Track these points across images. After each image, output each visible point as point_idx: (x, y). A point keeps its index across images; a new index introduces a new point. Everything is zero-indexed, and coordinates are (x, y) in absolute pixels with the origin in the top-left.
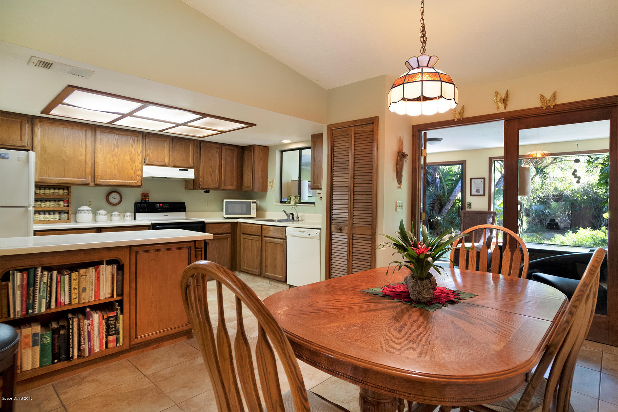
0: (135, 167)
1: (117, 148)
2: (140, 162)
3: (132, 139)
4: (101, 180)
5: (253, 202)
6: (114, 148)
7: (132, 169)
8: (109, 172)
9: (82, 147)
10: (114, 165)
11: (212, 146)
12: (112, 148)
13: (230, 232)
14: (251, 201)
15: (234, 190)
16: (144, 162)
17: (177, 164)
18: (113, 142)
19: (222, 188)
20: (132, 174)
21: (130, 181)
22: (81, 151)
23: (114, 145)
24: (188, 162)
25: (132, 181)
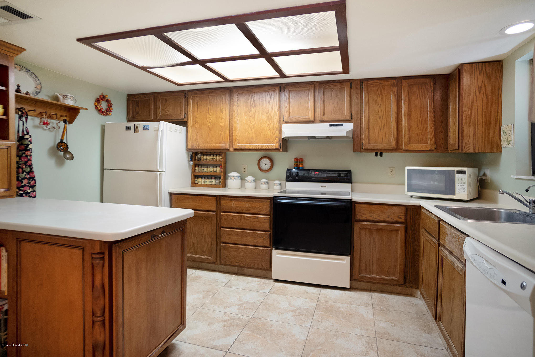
0: (273, 127)
1: (254, 108)
2: (277, 120)
3: (269, 94)
4: (238, 145)
5: (459, 172)
6: (251, 108)
7: (270, 130)
8: (246, 135)
9: (222, 112)
10: (251, 127)
11: (381, 84)
12: (248, 109)
13: (403, 220)
14: (456, 169)
15: (430, 150)
16: (283, 120)
17: (326, 117)
18: (250, 102)
19: (403, 148)
20: (270, 135)
21: (268, 144)
22: (222, 116)
23: (251, 105)
24: (343, 112)
25: (269, 144)
